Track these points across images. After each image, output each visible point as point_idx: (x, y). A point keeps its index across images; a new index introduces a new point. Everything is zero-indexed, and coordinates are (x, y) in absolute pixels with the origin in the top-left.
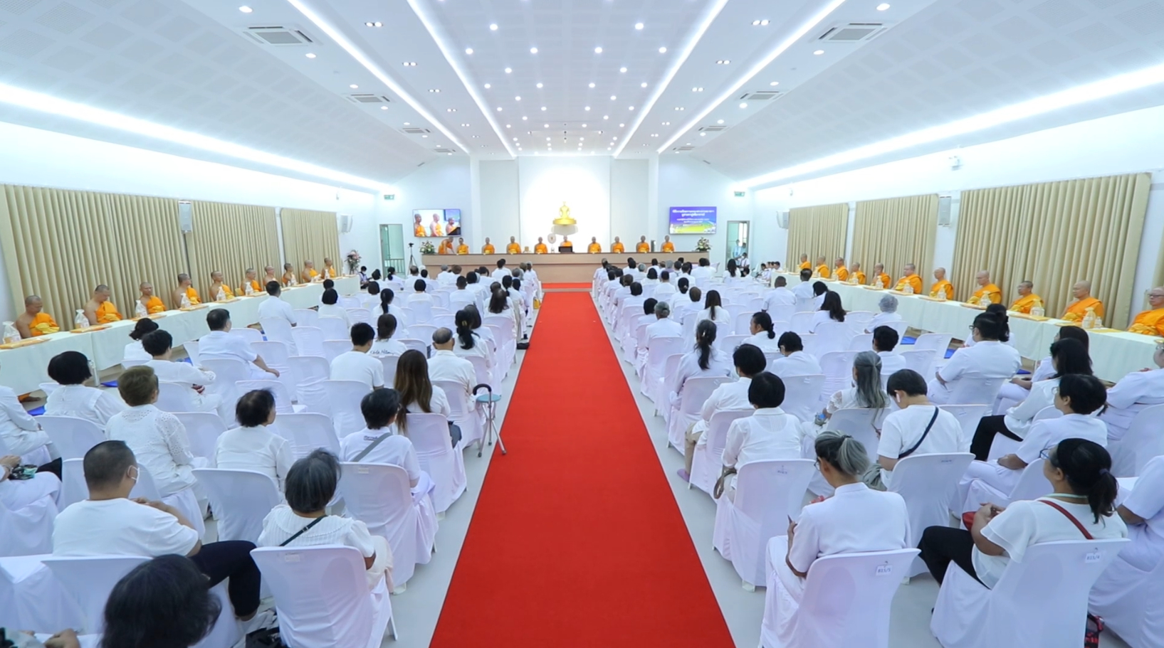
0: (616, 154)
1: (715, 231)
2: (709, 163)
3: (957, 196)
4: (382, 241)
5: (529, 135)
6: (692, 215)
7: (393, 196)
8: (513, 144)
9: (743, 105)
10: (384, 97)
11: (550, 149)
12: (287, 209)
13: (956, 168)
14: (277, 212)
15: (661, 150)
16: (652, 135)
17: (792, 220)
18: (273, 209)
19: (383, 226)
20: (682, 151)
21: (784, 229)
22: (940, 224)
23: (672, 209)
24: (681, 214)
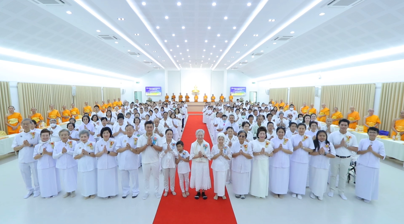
0: (213, 69)
1: (246, 95)
2: (243, 73)
3: (320, 87)
4: (135, 97)
5: (184, 64)
6: (238, 90)
7: (139, 82)
8: (179, 66)
9: (253, 57)
10: (138, 54)
11: (191, 68)
12: (105, 87)
13: (320, 78)
14: (102, 88)
15: (228, 68)
16: (225, 64)
17: (270, 92)
18: (101, 88)
19: (135, 92)
20: (234, 69)
21: (268, 95)
22: (316, 96)
23: (231, 87)
24: (234, 89)
